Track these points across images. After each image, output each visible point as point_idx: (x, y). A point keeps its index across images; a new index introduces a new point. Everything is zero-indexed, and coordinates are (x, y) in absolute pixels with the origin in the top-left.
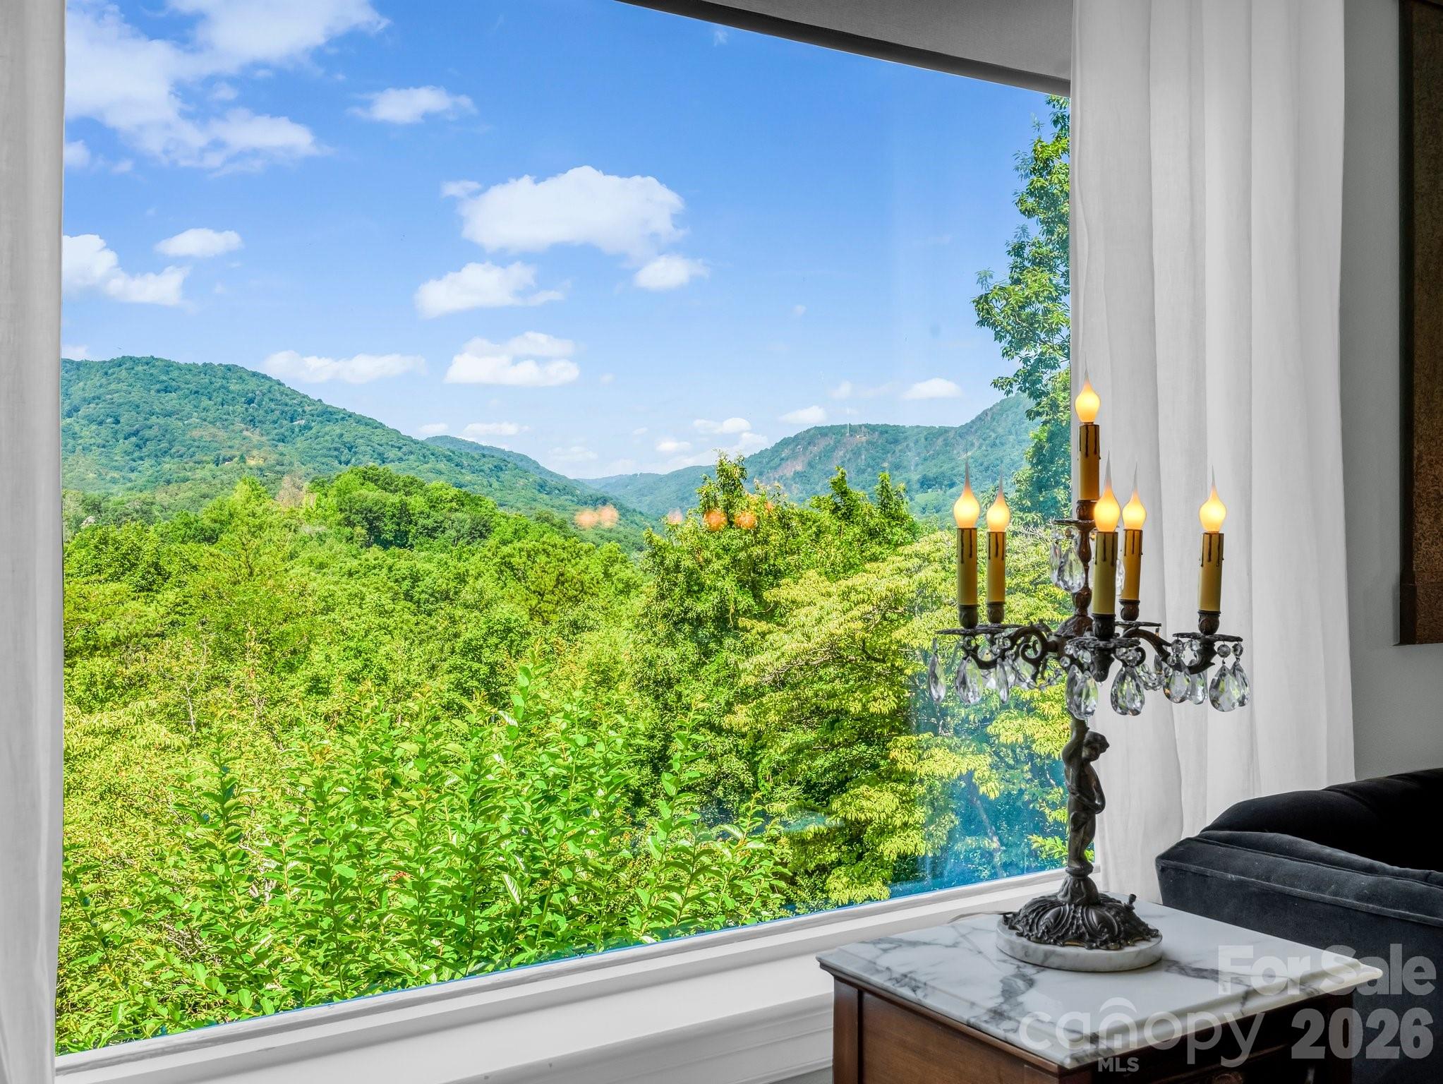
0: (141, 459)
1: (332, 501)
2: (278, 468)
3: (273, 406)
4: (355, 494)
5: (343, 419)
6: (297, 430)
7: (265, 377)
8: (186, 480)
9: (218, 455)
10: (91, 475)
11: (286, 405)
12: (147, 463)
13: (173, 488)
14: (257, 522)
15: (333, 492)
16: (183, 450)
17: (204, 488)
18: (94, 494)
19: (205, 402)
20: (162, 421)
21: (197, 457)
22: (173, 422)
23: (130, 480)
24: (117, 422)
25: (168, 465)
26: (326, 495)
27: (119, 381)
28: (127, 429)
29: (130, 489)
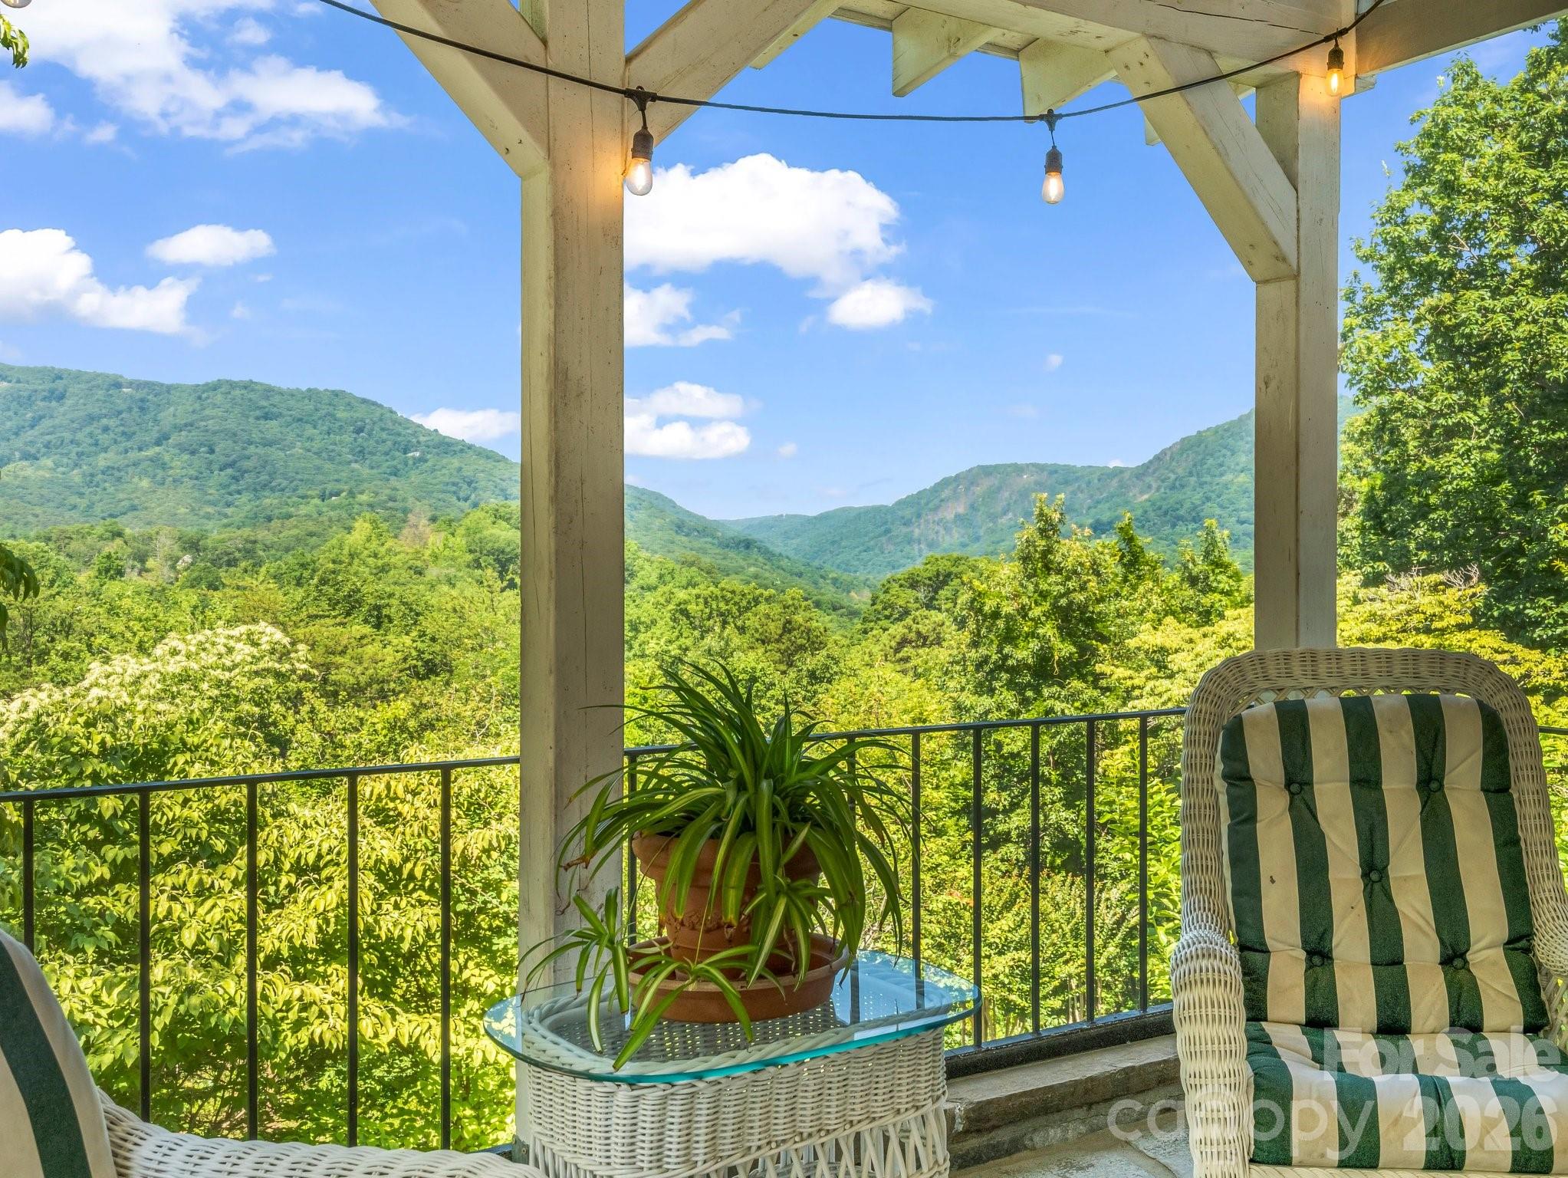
0: (239, 492)
1: (459, 541)
2: (390, 504)
3: (384, 435)
4: (486, 533)
5: (462, 451)
6: (411, 462)
7: (374, 404)
8: (289, 516)
9: (324, 490)
10: (183, 510)
11: (399, 435)
12: (244, 498)
13: (276, 524)
14: (380, 563)
15: (461, 531)
16: (285, 483)
17: (311, 526)
18: (191, 531)
19: (310, 431)
20: (261, 451)
21: (300, 492)
22: (275, 454)
23: (226, 516)
24: (212, 451)
25: (270, 500)
26: (453, 534)
27: (215, 406)
28: (223, 459)
29: (226, 526)
